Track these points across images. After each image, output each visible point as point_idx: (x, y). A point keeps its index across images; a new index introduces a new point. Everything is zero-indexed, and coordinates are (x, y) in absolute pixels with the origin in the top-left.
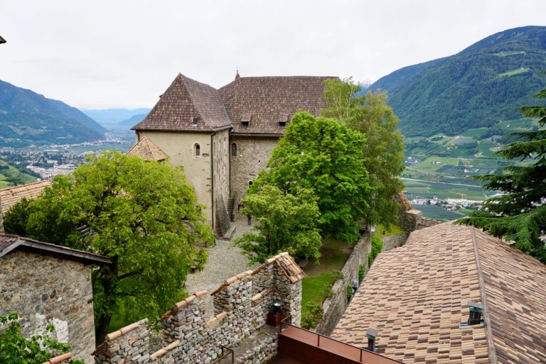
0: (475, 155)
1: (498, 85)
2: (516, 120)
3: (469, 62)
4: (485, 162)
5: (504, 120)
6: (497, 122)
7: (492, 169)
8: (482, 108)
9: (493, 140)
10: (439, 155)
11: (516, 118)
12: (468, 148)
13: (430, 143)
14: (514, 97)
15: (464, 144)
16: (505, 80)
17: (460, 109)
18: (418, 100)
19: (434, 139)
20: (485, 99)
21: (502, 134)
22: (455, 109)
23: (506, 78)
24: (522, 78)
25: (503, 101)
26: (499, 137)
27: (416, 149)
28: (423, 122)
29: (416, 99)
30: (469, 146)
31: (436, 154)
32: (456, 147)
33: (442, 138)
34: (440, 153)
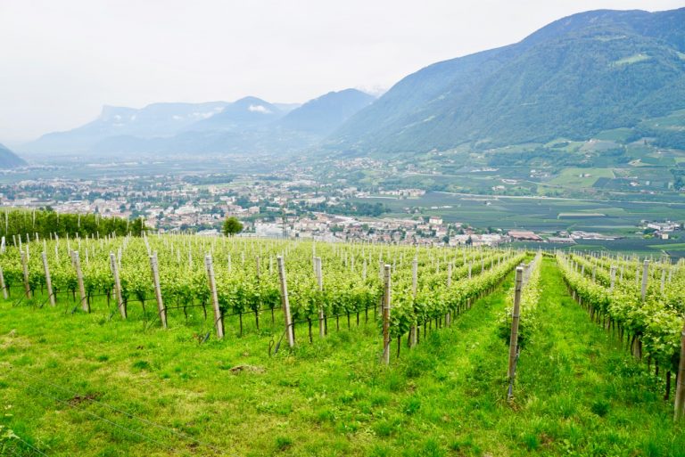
0: (630, 163)
1: (619, 74)
2: (663, 118)
3: (563, 48)
4: (651, 172)
5: (647, 118)
6: (640, 121)
7: (669, 180)
8: (607, 104)
9: (646, 144)
10: (579, 166)
11: (662, 114)
12: (615, 155)
13: (553, 151)
14: (647, 88)
15: (609, 150)
16: (627, 69)
17: (576, 106)
18: (507, 97)
19: (556, 146)
20: (608, 92)
21: (654, 136)
22: (571, 107)
23: (628, 67)
24: (649, 65)
25: (633, 95)
26: (653, 140)
27: (536, 160)
28: (528, 124)
29: (503, 95)
30: (616, 152)
31: (572, 165)
32: (598, 155)
33: (567, 144)
34: (580, 163)
